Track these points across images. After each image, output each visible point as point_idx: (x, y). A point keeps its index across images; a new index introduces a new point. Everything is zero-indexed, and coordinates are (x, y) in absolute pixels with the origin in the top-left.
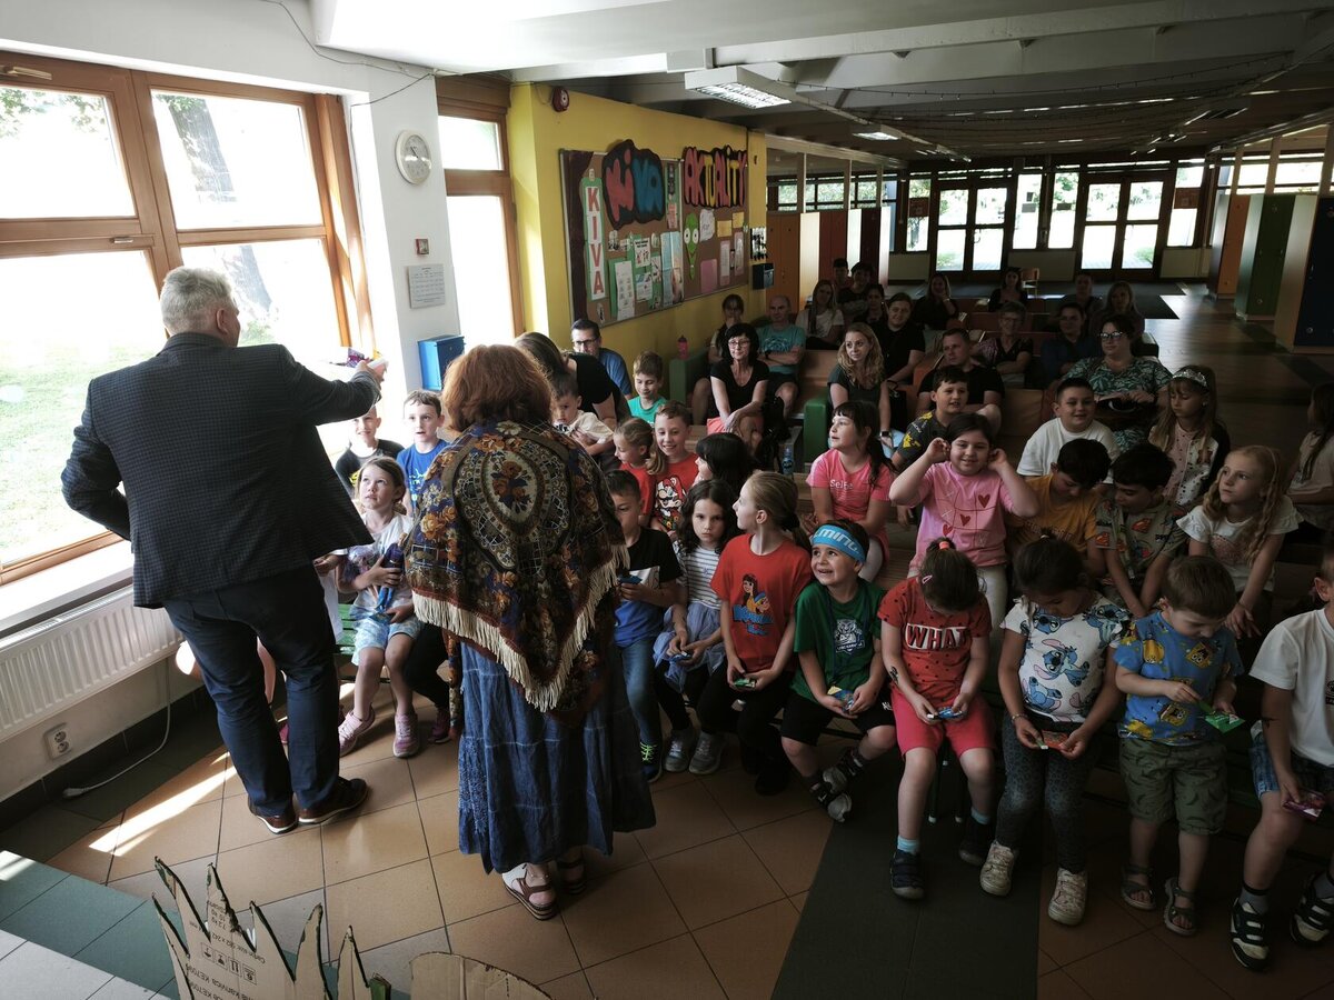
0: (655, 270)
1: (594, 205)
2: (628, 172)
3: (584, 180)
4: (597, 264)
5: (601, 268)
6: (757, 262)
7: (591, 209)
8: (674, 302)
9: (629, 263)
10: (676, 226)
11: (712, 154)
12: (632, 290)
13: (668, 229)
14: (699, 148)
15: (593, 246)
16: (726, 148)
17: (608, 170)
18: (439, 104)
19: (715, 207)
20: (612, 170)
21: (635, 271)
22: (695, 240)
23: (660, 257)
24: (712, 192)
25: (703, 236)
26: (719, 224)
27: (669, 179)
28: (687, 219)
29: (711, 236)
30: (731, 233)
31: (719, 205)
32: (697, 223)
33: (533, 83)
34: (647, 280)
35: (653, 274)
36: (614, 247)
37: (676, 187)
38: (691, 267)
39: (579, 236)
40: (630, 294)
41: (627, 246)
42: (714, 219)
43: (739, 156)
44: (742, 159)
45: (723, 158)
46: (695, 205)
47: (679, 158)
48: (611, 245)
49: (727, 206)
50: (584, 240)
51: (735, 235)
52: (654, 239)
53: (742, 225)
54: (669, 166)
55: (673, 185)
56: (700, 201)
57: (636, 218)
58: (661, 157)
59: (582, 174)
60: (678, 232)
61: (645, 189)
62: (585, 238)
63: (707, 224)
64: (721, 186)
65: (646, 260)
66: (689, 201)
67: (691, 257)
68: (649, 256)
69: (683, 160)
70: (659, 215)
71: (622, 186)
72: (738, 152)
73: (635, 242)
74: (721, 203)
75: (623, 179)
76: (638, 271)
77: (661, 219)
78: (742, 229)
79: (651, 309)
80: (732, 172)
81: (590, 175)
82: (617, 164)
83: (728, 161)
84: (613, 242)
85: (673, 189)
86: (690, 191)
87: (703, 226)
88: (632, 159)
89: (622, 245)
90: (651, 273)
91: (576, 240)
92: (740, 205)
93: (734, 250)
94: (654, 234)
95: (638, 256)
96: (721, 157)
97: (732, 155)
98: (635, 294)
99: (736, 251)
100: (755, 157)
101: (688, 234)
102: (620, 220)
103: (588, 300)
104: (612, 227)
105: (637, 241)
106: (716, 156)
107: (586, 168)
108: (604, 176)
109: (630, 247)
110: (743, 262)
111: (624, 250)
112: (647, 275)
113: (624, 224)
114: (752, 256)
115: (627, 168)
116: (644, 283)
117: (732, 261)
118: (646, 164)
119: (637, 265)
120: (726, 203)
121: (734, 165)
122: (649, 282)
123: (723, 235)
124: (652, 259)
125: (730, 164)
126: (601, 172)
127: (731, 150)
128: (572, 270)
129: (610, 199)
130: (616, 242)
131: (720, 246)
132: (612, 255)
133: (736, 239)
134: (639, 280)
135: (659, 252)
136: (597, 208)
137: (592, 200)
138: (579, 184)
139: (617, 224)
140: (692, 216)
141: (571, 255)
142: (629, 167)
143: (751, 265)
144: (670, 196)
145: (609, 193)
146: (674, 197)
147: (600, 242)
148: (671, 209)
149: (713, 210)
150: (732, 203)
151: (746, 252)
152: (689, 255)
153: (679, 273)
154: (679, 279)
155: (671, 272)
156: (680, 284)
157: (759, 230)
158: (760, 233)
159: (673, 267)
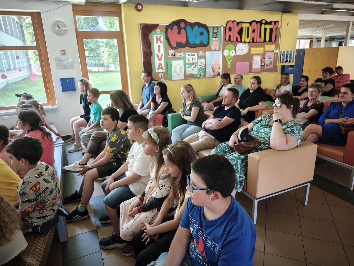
0: (200, 64)
1: (159, 42)
2: (183, 31)
3: (153, 33)
4: (160, 60)
5: (163, 62)
6: (284, 64)
7: (157, 42)
8: (214, 76)
9: (182, 62)
10: (217, 49)
11: (250, 23)
12: (183, 71)
13: (210, 50)
14: (238, 21)
15: (158, 55)
16: (262, 20)
17: (169, 30)
18: (74, 12)
19: (249, 42)
20: (172, 29)
21: (185, 64)
22: (233, 55)
23: (205, 60)
24: (248, 37)
25: (239, 53)
26: (252, 49)
27: (214, 32)
28: (226, 47)
29: (245, 53)
30: (262, 52)
31: (253, 41)
32: (234, 48)
33: (124, 3)
34: (194, 67)
35: (198, 65)
36: (172, 55)
37: (219, 35)
38: (228, 64)
39: (149, 51)
40: (181, 71)
41: (180, 55)
42: (248, 47)
43: (273, 23)
44: (275, 24)
45: (259, 24)
46: (233, 42)
47: (222, 25)
48: (169, 55)
49: (261, 42)
50: (152, 52)
51: (267, 53)
52: (200, 53)
53: (273, 50)
54: (214, 28)
55: (216, 35)
56: (237, 40)
57: (187, 46)
58: (208, 25)
59: (151, 31)
60: (219, 52)
61: (194, 36)
62: (153, 52)
63: (242, 49)
64: (255, 35)
65: (194, 60)
66: (228, 40)
67: (228, 60)
68: (197, 59)
69: (225, 26)
70: (205, 45)
71: (178, 35)
72: (272, 21)
73: (186, 54)
74: (255, 41)
75: (179, 33)
76: (188, 64)
77: (206, 47)
78: (273, 51)
79: (196, 77)
80: (265, 29)
81: (157, 31)
82: (175, 27)
83: (263, 25)
84: (171, 54)
85: (216, 36)
86: (230, 36)
87: (239, 50)
88: (186, 26)
89: (177, 55)
90: (197, 65)
91: (147, 53)
92: (272, 42)
93: (265, 59)
94: (200, 52)
95: (188, 59)
96: (257, 24)
97: (267, 23)
98: (185, 72)
99: (267, 59)
100: (288, 23)
101: (226, 53)
102: (176, 47)
103: (154, 72)
104: (171, 49)
105: (188, 54)
106: (254, 23)
107: (154, 30)
108: (166, 32)
109: (182, 56)
110: (272, 63)
111: (178, 56)
112: (194, 65)
113: (179, 48)
114: (281, 62)
115: (182, 28)
116: (192, 68)
117: (263, 63)
118: (196, 27)
119: (187, 62)
120: (260, 41)
121: (268, 27)
122: (195, 68)
123: (255, 53)
124: (198, 60)
125: (264, 26)
126: (164, 30)
127: (266, 21)
128: (144, 62)
129: (170, 39)
130: (173, 54)
131: (252, 57)
132: (170, 58)
133: (267, 55)
134: (189, 67)
135: (204, 58)
136: (161, 42)
137: (158, 40)
138: (149, 34)
139: (174, 48)
140: (231, 46)
141: (143, 57)
142: (183, 28)
143: (280, 65)
144: (214, 39)
145: (169, 38)
146: (217, 39)
147: (162, 54)
148: (214, 43)
149: (248, 43)
150: (265, 41)
151: (275, 60)
152: (227, 60)
153: (218, 66)
154: (218, 68)
155: (212, 65)
156: (219, 70)
157: (288, 52)
158: (288, 53)
159: (214, 64)
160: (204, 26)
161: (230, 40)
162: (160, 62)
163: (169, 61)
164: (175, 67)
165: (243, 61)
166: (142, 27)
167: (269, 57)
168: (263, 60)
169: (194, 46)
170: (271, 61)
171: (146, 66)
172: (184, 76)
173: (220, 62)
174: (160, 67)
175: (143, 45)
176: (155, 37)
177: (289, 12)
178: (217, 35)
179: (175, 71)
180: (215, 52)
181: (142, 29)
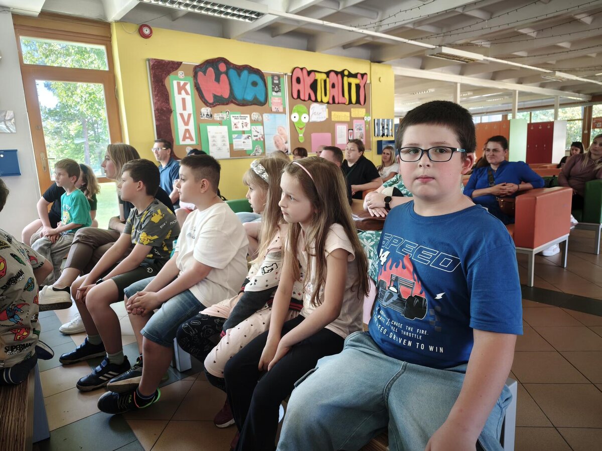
0: (255, 133)
1: (183, 92)
2: (223, 77)
3: (171, 76)
4: (186, 124)
5: (192, 127)
6: (380, 138)
7: (180, 93)
9: (224, 129)
10: (281, 110)
11: (328, 73)
12: (228, 143)
13: (270, 111)
14: (309, 69)
15: (182, 115)
16: (343, 71)
17: (200, 74)
18: (15, 28)
19: (328, 103)
20: (205, 73)
21: (230, 133)
22: (306, 121)
23: (262, 127)
24: (326, 95)
25: (314, 118)
26: (333, 113)
27: (273, 84)
28: (294, 108)
29: (323, 119)
30: (348, 119)
31: (334, 102)
32: (306, 111)
33: (117, 22)
34: (246, 139)
35: (253, 136)
36: (207, 117)
37: (282, 88)
38: (300, 135)
39: (166, 107)
40: (224, 145)
41: (222, 117)
42: (327, 110)
43: (359, 76)
44: (362, 78)
45: (339, 76)
46: (304, 100)
47: (285, 73)
48: (202, 115)
49: (345, 104)
50: (171, 110)
51: (354, 121)
52: (255, 116)
53: (363, 116)
54: (273, 76)
55: (277, 87)
56: (310, 98)
57: (232, 102)
58: (264, 70)
59: (168, 73)
60: (284, 115)
61: (243, 87)
62: (173, 109)
63: (319, 112)
64: (336, 92)
65: (245, 127)
66: (297, 97)
67: (300, 130)
68: (249, 125)
69: (291, 74)
70: (261, 103)
71: (217, 83)
72: (358, 73)
73: (231, 116)
74: (336, 101)
75: (218, 79)
76: (235, 132)
77: (263, 105)
78: (363, 118)
79: (249, 155)
80: (350, 85)
81: (179, 74)
82: (211, 70)
83: (345, 78)
84: (205, 114)
85: (278, 89)
86: (299, 91)
87: (314, 113)
88: (228, 69)
89: (217, 117)
90: (250, 135)
91: (162, 109)
92: (360, 104)
93: (352, 130)
94: (255, 113)
95: (235, 124)
96: (337, 75)
97: (350, 75)
98: (231, 145)
99: (355, 131)
100: (380, 78)
101: (295, 116)
102: (214, 102)
103: (175, 144)
104: (205, 105)
105: (234, 115)
106: (332, 74)
107: (174, 71)
108: (195, 76)
109: (225, 119)
110: (364, 137)
111: (218, 119)
112: (245, 136)
113: (219, 105)
114: (376, 135)
115: (221, 73)
116: (242, 140)
117: (351, 136)
118: (245, 73)
119: (234, 129)
120: (343, 102)
121: (354, 81)
122: (248, 140)
123: (338, 120)
124: (252, 127)
125: (347, 80)
126: (192, 73)
127: (349, 72)
128: (156, 126)
129: (202, 89)
130: (209, 114)
131: (335, 126)
132: (204, 121)
133: (356, 124)
134: (236, 138)
135: (261, 124)
136: (187, 93)
137: (181, 88)
138: (165, 78)
139: (210, 104)
140: (301, 106)
141: (156, 117)
142: (224, 73)
143: (374, 140)
144: (274, 93)
145: (201, 86)
146: (279, 94)
147: (190, 113)
148: (275, 101)
149: (326, 104)
150: (350, 102)
151: (368, 132)
152: (297, 129)
153: (284, 138)
154: (284, 142)
155: (275, 137)
156: (286, 145)
157: (383, 120)
158: (384, 122)
159: (277, 134)
160: (257, 72)
161: (299, 97)
162: (187, 127)
163: (202, 125)
164: (213, 137)
165: (322, 131)
166: (153, 65)
167: (358, 127)
168: (350, 131)
169: (243, 103)
170: (362, 134)
171: (162, 133)
172: (229, 154)
173: (287, 132)
174: (187, 135)
175: (155, 96)
176: (175, 83)
177: (379, 62)
178: (279, 87)
179: (214, 143)
180: (278, 116)
181: (152, 68)
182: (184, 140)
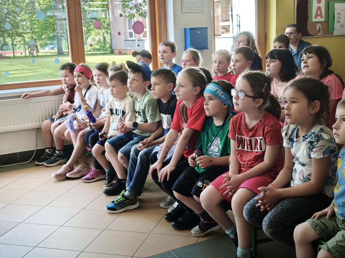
5: (323, 5)
103: (309, 21)
162: (319, 5)
163: (331, 3)
164: (339, 14)
171: (300, 11)
174: (319, 13)
179: (338, 20)
182: (316, 17)
